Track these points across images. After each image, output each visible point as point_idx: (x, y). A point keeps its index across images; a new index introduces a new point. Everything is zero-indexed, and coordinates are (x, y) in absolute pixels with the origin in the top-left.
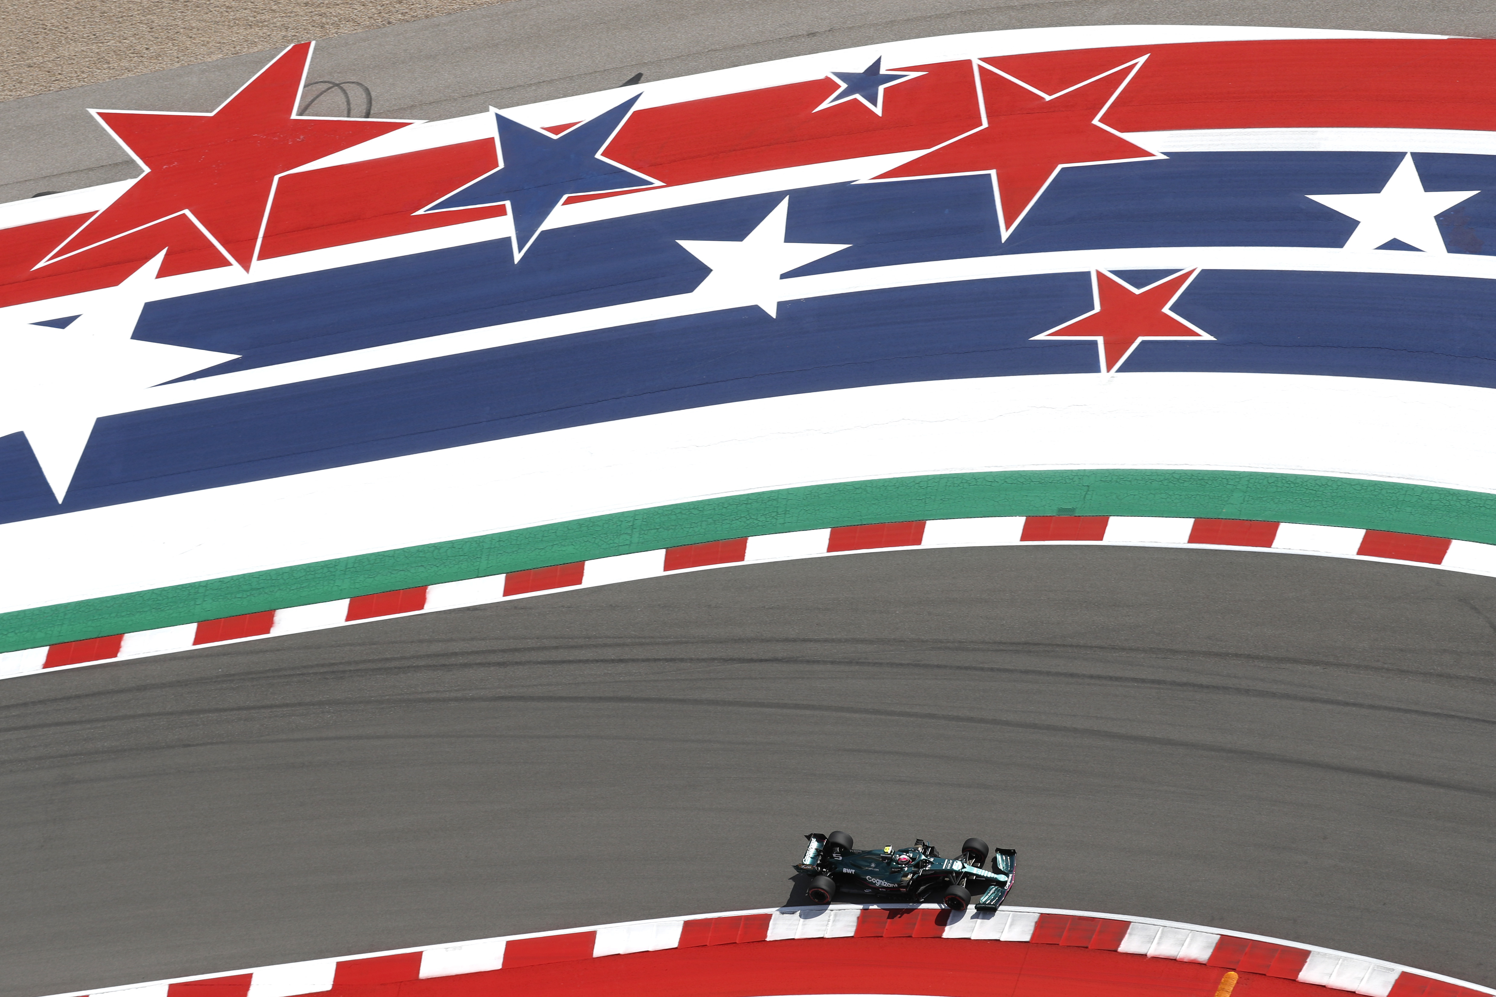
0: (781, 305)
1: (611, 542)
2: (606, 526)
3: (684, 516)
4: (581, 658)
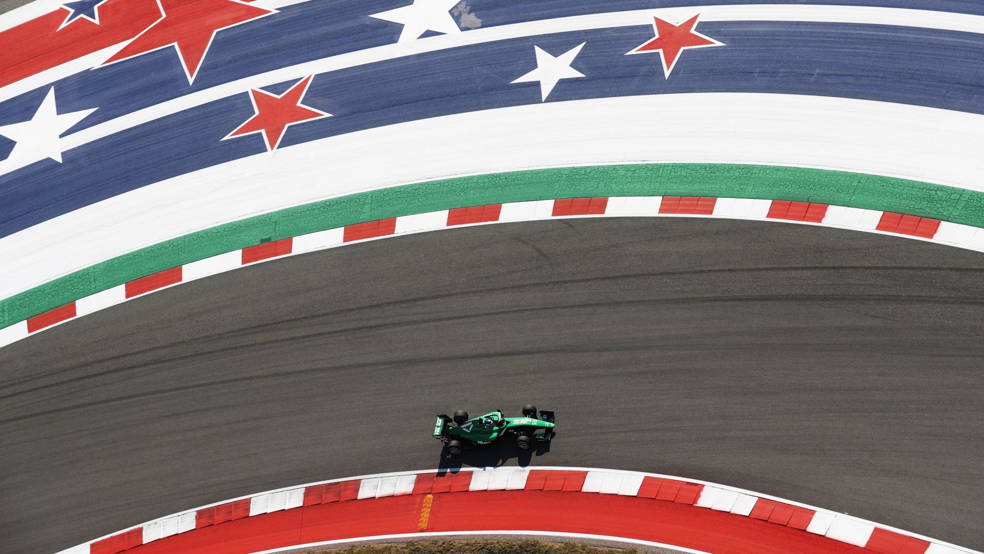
0: (64, 154)
3: (33, 297)
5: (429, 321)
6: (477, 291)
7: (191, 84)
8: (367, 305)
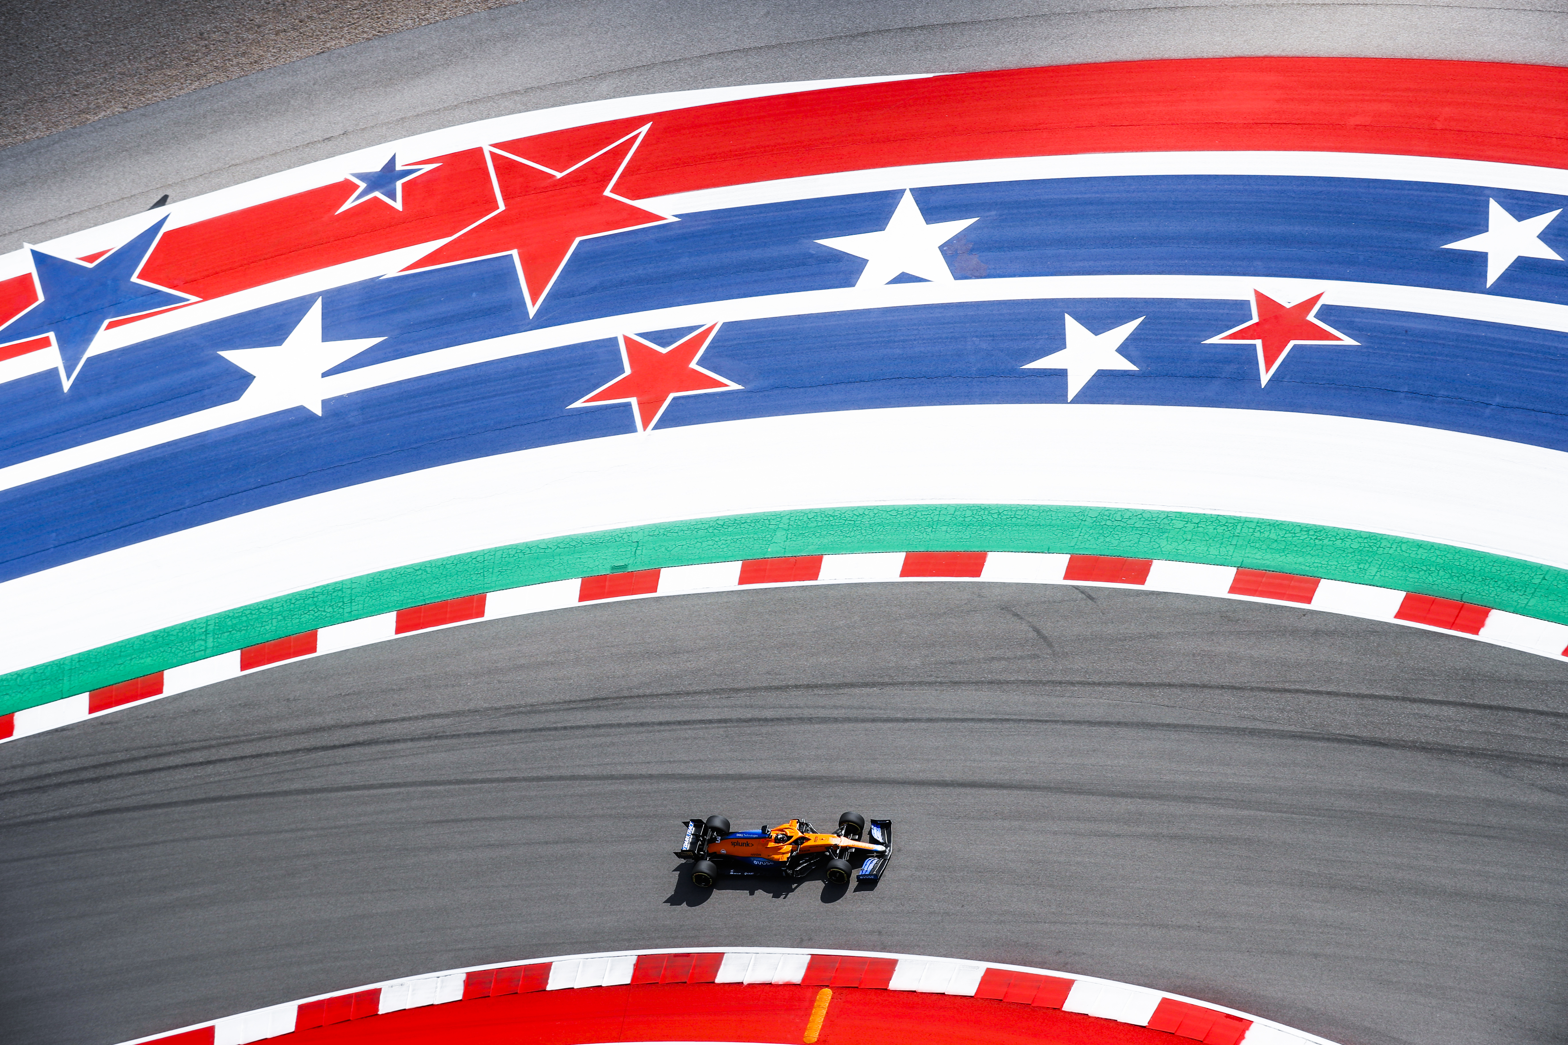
0: (324, 402)
1: (187, 649)
2: (180, 634)
3: (254, 616)
4: (171, 765)
5: (857, 720)
6: (936, 682)
7: (531, 316)
8: (765, 685)
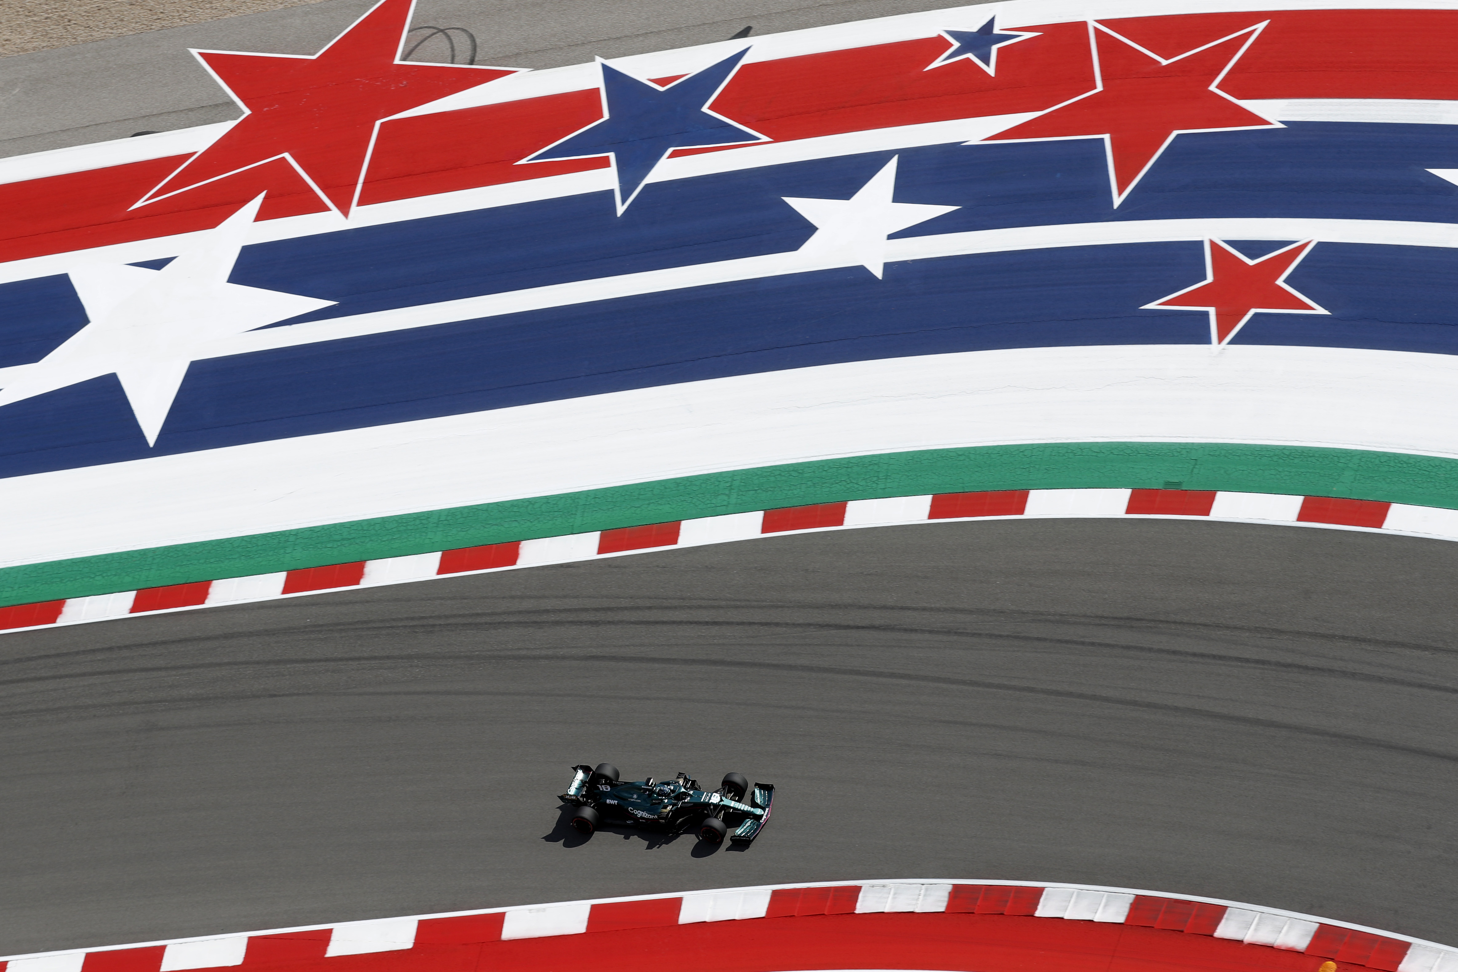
0: (887, 266)
1: (708, 502)
2: (704, 485)
3: (783, 478)
4: (675, 619)
5: (1403, 683)
7: (1116, 206)
